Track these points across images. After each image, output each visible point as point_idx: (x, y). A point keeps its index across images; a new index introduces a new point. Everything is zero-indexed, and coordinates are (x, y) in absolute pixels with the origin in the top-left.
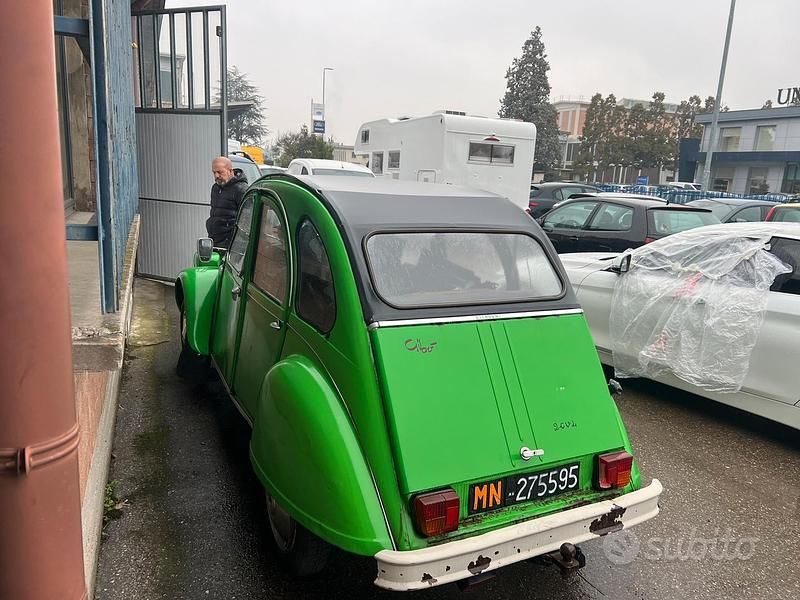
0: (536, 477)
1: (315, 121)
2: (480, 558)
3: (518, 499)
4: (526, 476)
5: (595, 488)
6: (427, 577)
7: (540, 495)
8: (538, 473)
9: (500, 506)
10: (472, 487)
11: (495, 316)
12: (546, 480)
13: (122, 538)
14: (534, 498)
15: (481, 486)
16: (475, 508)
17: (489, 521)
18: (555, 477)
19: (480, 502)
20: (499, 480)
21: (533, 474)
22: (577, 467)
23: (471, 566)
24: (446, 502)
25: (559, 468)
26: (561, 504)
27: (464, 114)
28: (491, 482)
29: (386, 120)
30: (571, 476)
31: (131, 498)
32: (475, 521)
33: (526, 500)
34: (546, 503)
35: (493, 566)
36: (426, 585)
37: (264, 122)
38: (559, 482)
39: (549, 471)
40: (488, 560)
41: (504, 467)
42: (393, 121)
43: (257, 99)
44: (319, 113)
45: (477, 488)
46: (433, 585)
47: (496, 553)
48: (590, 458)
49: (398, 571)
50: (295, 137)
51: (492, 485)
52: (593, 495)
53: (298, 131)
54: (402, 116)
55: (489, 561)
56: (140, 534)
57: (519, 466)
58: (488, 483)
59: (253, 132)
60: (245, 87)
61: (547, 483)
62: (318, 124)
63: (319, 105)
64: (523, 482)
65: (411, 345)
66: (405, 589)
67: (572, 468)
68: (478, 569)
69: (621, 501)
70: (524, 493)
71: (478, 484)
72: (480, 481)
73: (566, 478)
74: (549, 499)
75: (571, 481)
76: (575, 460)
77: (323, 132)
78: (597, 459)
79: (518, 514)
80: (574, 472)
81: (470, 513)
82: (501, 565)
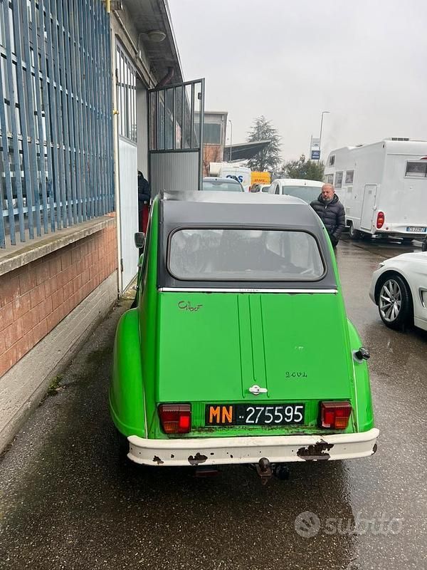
0: (263, 409)
1: (313, 151)
2: (198, 454)
3: (247, 421)
4: (254, 406)
5: (319, 426)
6: (156, 459)
7: (266, 422)
8: (265, 406)
9: (232, 424)
10: (208, 407)
11: (255, 290)
12: (272, 412)
13: (50, 407)
14: (261, 423)
15: (215, 407)
16: (211, 421)
17: (219, 432)
18: (282, 411)
19: (215, 418)
20: (231, 405)
21: (260, 406)
22: (302, 407)
23: (190, 458)
24: (179, 412)
25: (285, 406)
26: (285, 431)
27: (407, 140)
28: (225, 405)
29: (346, 148)
30: (296, 413)
31: (67, 386)
32: (210, 430)
33: (254, 424)
34: (272, 429)
35: (207, 462)
36: (155, 463)
37: (280, 154)
38: (284, 416)
39: (275, 406)
40: (205, 458)
41: (235, 396)
42: (351, 148)
43: (276, 138)
44: (316, 145)
45: (212, 408)
46: (160, 464)
47: (212, 454)
48: (317, 403)
49: (138, 450)
50: (295, 164)
51: (224, 408)
52: (316, 431)
53: (297, 159)
54: (359, 144)
55: (207, 458)
56: (59, 406)
57: (248, 398)
58: (221, 406)
59: (272, 161)
60: (269, 130)
61: (273, 414)
62: (315, 153)
63: (317, 139)
64: (251, 411)
65: (183, 305)
66: (141, 463)
67: (297, 407)
68: (196, 462)
69: (329, 439)
70: (253, 418)
71: (212, 405)
72: (215, 403)
73: (291, 414)
74: (275, 427)
75: (296, 417)
76: (300, 401)
77: (319, 159)
78: (321, 404)
79: (246, 432)
80: (299, 410)
81: (206, 424)
82: (214, 463)
